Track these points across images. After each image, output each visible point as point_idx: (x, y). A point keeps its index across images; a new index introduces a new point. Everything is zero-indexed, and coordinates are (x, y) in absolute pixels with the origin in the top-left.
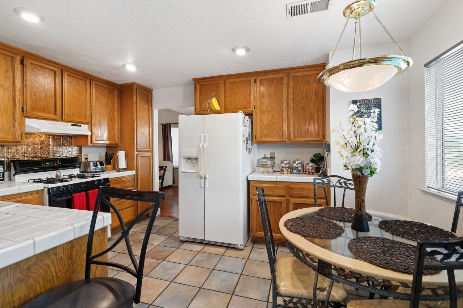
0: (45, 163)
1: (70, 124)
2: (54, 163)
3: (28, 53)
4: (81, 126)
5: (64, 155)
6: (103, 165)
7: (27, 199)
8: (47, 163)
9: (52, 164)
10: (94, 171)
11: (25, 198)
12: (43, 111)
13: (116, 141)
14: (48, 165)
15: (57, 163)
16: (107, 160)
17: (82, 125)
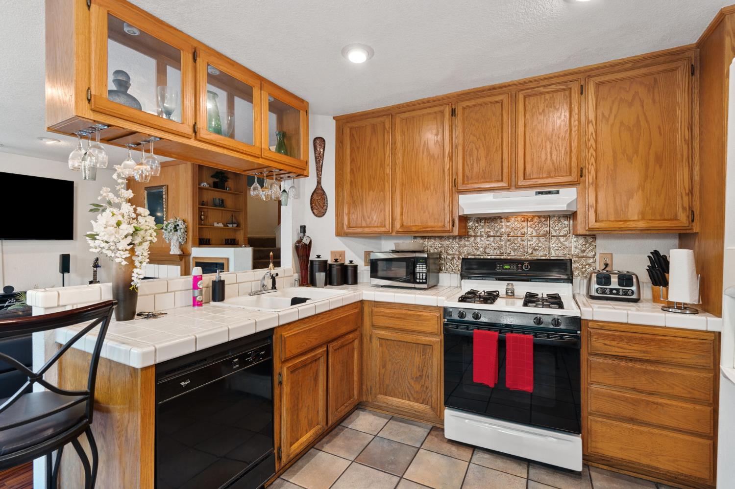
0: (503, 267)
1: (533, 192)
2: (517, 267)
3: (462, 94)
4: (558, 192)
5: (553, 254)
6: (632, 285)
7: (423, 315)
8: (506, 267)
9: (514, 268)
10: (597, 295)
11: (422, 313)
12: (482, 177)
13: (677, 220)
14: (506, 269)
15: (522, 269)
16: (652, 273)
17: (562, 190)
